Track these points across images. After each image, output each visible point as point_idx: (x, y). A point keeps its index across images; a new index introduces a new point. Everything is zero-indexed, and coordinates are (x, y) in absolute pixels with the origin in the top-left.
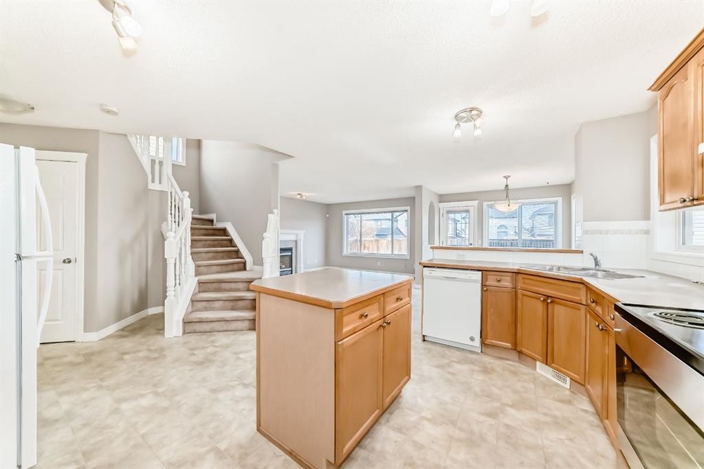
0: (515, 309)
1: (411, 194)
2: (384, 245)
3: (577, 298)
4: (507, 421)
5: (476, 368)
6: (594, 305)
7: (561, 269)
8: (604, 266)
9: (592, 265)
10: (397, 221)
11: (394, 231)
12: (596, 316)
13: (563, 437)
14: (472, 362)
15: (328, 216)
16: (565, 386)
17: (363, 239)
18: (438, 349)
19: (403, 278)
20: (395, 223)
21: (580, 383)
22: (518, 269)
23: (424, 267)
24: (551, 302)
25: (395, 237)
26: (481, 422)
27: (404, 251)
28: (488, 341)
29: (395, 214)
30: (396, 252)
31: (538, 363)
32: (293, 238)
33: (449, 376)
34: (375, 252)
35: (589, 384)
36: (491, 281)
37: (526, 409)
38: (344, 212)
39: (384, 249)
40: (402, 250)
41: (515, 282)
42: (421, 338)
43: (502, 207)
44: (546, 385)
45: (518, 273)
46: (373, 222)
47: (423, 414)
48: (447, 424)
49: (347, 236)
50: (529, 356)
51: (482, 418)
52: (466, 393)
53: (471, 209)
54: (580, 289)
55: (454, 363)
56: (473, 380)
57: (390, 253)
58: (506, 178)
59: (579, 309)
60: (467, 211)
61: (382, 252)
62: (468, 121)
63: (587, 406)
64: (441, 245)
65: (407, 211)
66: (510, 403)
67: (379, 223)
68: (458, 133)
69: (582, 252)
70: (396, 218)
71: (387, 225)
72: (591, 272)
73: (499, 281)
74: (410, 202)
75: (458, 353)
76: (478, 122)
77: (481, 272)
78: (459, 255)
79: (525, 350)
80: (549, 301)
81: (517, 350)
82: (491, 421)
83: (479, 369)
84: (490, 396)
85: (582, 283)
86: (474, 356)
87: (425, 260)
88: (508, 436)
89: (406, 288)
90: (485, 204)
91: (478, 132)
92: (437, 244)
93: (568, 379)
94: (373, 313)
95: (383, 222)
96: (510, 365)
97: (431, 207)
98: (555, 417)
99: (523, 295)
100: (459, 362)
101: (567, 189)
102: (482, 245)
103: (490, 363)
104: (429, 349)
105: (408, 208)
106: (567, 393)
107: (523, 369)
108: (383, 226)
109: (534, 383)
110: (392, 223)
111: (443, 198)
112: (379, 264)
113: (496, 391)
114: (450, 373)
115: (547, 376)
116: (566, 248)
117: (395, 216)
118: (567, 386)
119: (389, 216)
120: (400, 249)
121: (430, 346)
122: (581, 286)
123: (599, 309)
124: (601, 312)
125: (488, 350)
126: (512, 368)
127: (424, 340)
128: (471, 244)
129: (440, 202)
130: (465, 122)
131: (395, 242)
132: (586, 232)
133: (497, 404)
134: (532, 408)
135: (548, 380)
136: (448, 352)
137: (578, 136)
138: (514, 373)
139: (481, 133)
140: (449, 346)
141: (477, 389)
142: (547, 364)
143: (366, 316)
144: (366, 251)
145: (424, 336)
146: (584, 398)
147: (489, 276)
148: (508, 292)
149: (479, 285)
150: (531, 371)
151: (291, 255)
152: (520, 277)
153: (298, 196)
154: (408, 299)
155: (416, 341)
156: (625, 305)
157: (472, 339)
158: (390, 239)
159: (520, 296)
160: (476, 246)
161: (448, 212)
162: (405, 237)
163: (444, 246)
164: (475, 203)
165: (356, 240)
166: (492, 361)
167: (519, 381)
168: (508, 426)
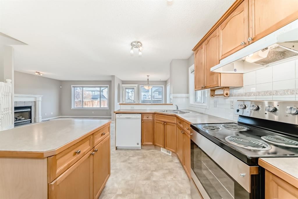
0: (153, 128)
1: (109, 79)
2: (96, 103)
3: (173, 122)
4: (154, 179)
5: (140, 157)
6: (179, 124)
7: (168, 111)
8: (179, 109)
9: (176, 109)
10: (103, 92)
11: (101, 96)
12: (180, 128)
13: (172, 177)
14: (138, 155)
15: (61, 87)
16: (170, 154)
17: (84, 100)
18: (123, 152)
19: (106, 121)
20: (101, 93)
21: (175, 153)
22: (155, 112)
23: (116, 113)
24: (166, 124)
25: (102, 99)
26: (144, 184)
27: (106, 106)
28: (144, 143)
29: (101, 88)
30: (102, 106)
31: (161, 148)
32: (33, 100)
33: (129, 165)
34: (91, 107)
35: (178, 152)
36: (145, 118)
37: (160, 170)
38: (72, 86)
39: (96, 105)
40: (105, 105)
41: (153, 117)
42: (115, 148)
43: (146, 88)
44: (165, 156)
45: (154, 114)
46: (90, 92)
47: (118, 193)
48: (130, 194)
49: (74, 99)
50: (158, 146)
51: (145, 182)
52: (137, 171)
53: (135, 88)
54: (174, 118)
55: (131, 157)
56: (139, 163)
57: (99, 107)
58: (148, 76)
59: (174, 126)
60: (133, 89)
61: (95, 106)
62: (137, 47)
63: (177, 161)
64: (123, 103)
65: (107, 87)
66: (154, 170)
67: (94, 93)
68: (132, 52)
69: (172, 104)
70: (102, 90)
71: (97, 93)
72: (176, 111)
73: (148, 117)
74: (109, 83)
75: (132, 151)
76: (141, 48)
77: (141, 115)
78: (132, 107)
79: (157, 144)
80: (165, 124)
81: (154, 145)
82: (148, 182)
83: (142, 157)
84: (147, 169)
85: (175, 116)
86: (139, 151)
87: (116, 110)
88: (155, 186)
89: (107, 127)
90: (140, 86)
91: (140, 53)
92: (121, 103)
93: (171, 152)
94: (85, 148)
95: (96, 92)
96: (152, 151)
97: (119, 86)
98: (169, 169)
99: (157, 122)
100: (133, 156)
101: (165, 83)
102: (139, 103)
103: (145, 153)
104: (119, 153)
105: (108, 86)
106: (171, 157)
107: (156, 152)
108: (96, 94)
109: (161, 156)
110: (100, 93)
111: (124, 82)
112: (93, 112)
113: (148, 165)
114: (129, 163)
115: (164, 152)
116: (165, 103)
117: (101, 90)
118: (171, 155)
119: (98, 89)
120: (104, 105)
121: (119, 151)
122: (175, 117)
123: (181, 126)
124: (182, 127)
125: (144, 147)
126: (153, 153)
127: (117, 149)
128: (135, 102)
129: (123, 84)
130: (135, 47)
131: (102, 102)
132: (174, 98)
133: (149, 172)
134: (162, 169)
135: (165, 154)
136: (128, 152)
137: (171, 64)
138: (154, 155)
139: (142, 54)
140: (128, 149)
141: (141, 168)
142: (164, 148)
143: (79, 152)
144: (86, 107)
145: (116, 147)
146: (176, 157)
147: (144, 116)
148: (151, 122)
149: (140, 120)
150: (159, 152)
151: (31, 111)
152: (155, 115)
153: (36, 74)
154: (108, 133)
155: (113, 150)
156: (194, 124)
157: (138, 144)
158: (99, 100)
159: (155, 123)
160: (137, 103)
161: (126, 88)
162: (107, 99)
163: (124, 103)
164: (136, 85)
165: (80, 101)
166: (146, 152)
167: (156, 158)
168: (155, 182)
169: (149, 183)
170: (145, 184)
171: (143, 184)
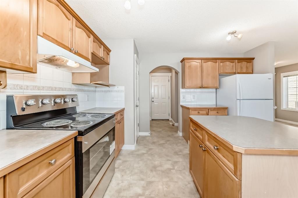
168: (142, 180)
169: (148, 179)
170: (153, 178)
171: (155, 177)
